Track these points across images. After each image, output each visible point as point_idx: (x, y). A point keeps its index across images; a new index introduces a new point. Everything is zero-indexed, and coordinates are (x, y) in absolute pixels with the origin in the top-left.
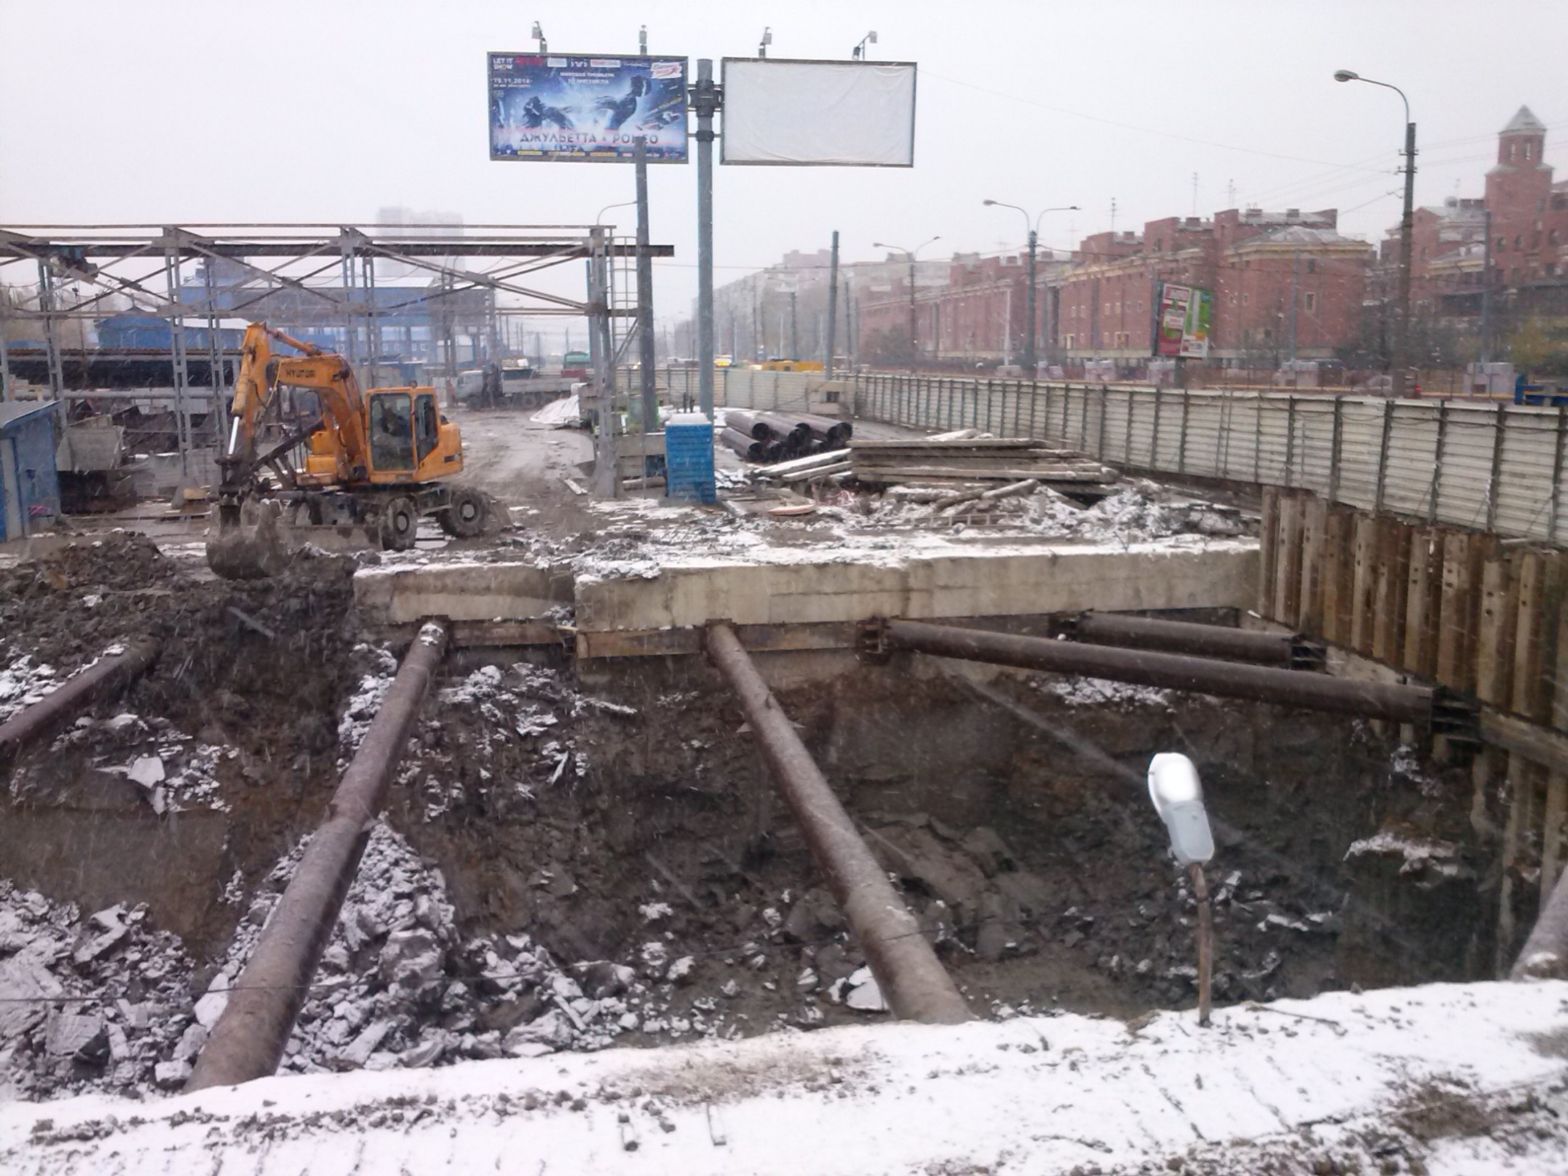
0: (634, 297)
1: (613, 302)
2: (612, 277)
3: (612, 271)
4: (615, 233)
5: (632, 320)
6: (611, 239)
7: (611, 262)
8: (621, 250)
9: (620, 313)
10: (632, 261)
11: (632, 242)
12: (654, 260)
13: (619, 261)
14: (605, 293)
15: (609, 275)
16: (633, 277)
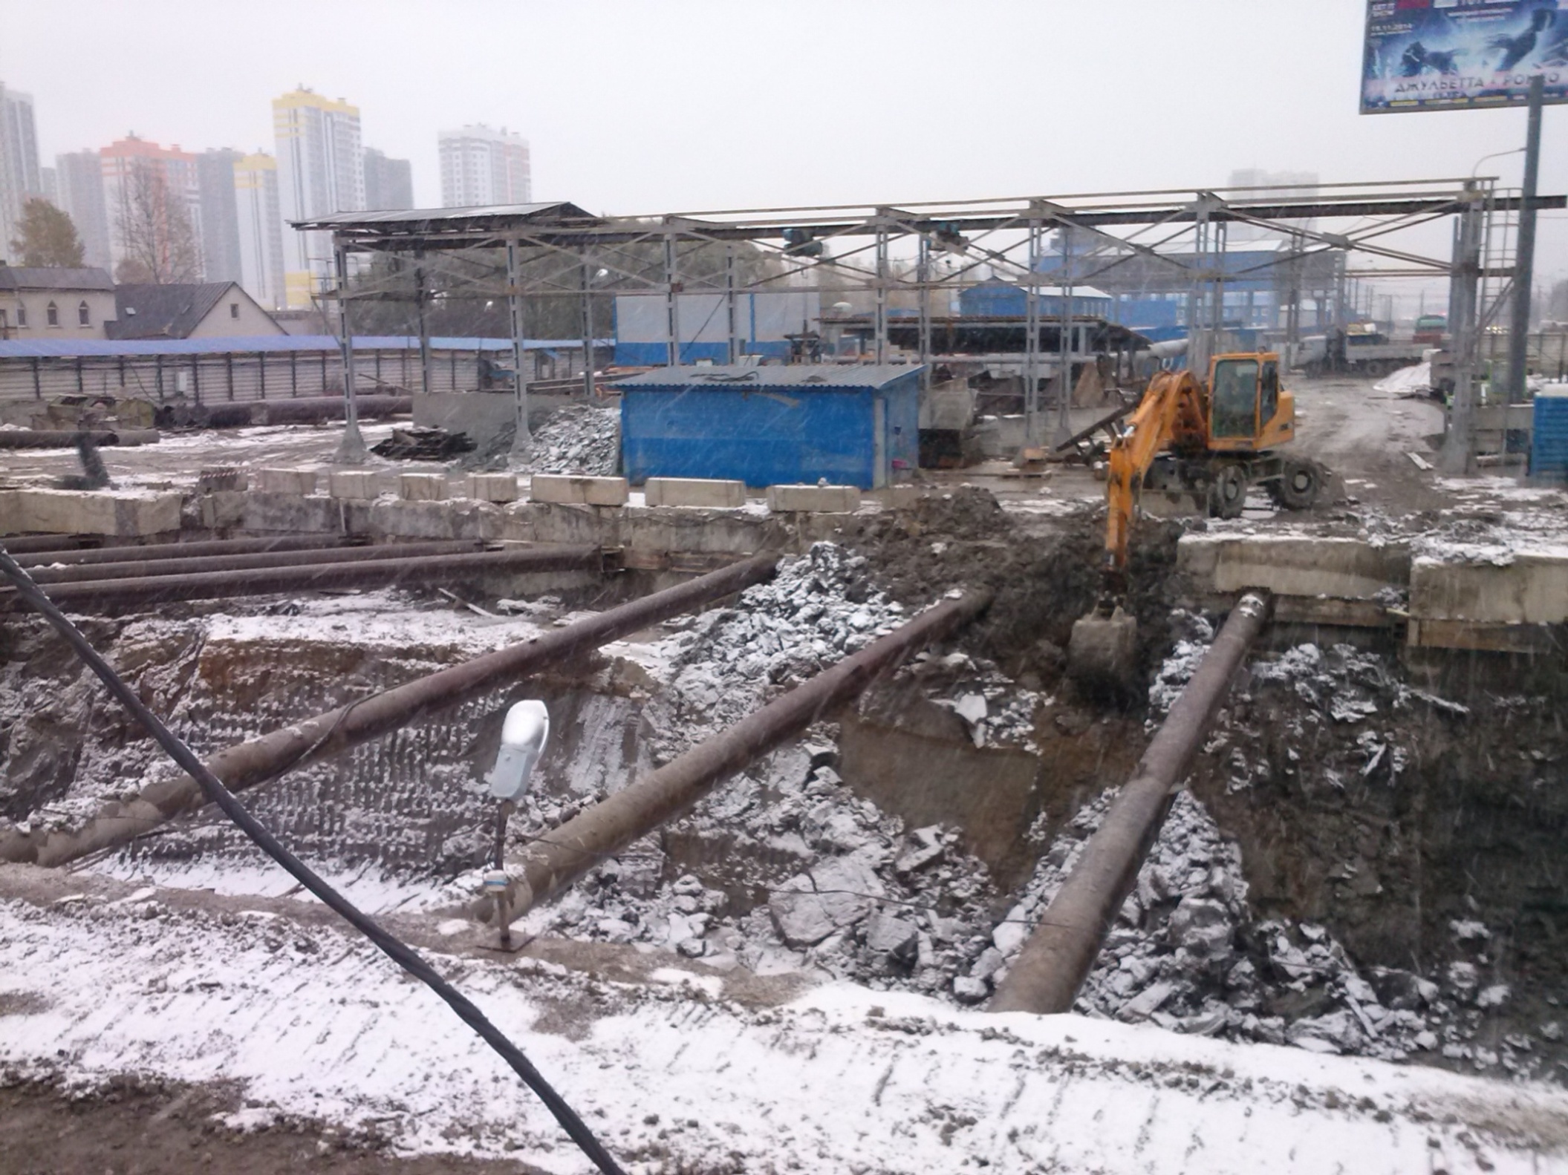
0: (1512, 254)
1: (1487, 260)
2: (1488, 234)
3: (1490, 226)
4: (1497, 184)
5: (1506, 280)
6: (1492, 191)
7: (1489, 217)
8: (1501, 204)
9: (1495, 273)
10: (1514, 215)
11: (1517, 194)
12: (1541, 213)
13: (1499, 216)
14: (1478, 252)
15: (1484, 231)
16: (1513, 233)
